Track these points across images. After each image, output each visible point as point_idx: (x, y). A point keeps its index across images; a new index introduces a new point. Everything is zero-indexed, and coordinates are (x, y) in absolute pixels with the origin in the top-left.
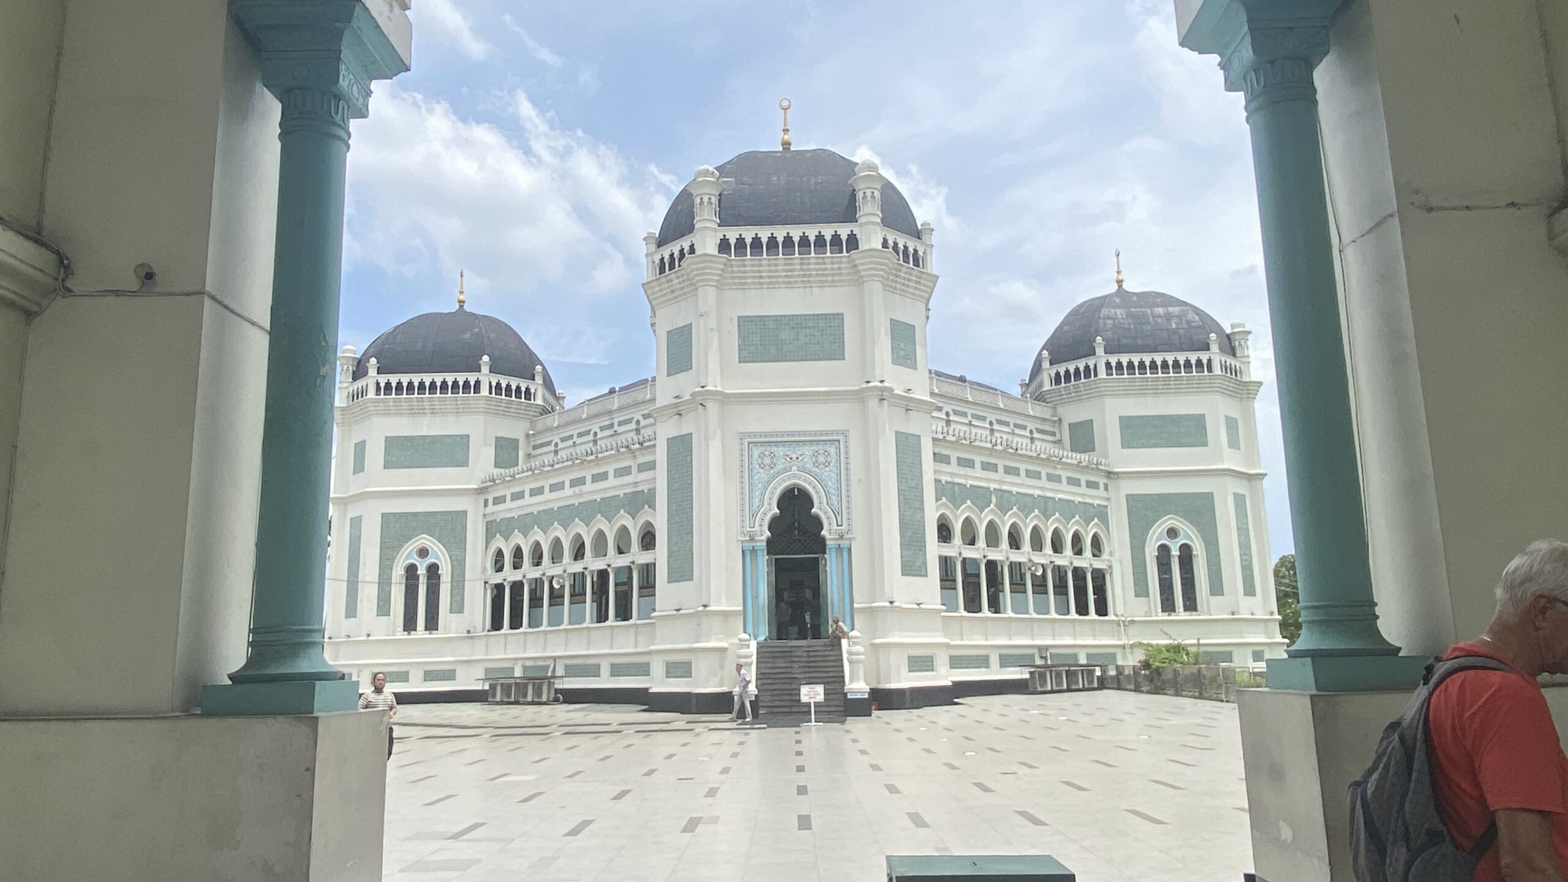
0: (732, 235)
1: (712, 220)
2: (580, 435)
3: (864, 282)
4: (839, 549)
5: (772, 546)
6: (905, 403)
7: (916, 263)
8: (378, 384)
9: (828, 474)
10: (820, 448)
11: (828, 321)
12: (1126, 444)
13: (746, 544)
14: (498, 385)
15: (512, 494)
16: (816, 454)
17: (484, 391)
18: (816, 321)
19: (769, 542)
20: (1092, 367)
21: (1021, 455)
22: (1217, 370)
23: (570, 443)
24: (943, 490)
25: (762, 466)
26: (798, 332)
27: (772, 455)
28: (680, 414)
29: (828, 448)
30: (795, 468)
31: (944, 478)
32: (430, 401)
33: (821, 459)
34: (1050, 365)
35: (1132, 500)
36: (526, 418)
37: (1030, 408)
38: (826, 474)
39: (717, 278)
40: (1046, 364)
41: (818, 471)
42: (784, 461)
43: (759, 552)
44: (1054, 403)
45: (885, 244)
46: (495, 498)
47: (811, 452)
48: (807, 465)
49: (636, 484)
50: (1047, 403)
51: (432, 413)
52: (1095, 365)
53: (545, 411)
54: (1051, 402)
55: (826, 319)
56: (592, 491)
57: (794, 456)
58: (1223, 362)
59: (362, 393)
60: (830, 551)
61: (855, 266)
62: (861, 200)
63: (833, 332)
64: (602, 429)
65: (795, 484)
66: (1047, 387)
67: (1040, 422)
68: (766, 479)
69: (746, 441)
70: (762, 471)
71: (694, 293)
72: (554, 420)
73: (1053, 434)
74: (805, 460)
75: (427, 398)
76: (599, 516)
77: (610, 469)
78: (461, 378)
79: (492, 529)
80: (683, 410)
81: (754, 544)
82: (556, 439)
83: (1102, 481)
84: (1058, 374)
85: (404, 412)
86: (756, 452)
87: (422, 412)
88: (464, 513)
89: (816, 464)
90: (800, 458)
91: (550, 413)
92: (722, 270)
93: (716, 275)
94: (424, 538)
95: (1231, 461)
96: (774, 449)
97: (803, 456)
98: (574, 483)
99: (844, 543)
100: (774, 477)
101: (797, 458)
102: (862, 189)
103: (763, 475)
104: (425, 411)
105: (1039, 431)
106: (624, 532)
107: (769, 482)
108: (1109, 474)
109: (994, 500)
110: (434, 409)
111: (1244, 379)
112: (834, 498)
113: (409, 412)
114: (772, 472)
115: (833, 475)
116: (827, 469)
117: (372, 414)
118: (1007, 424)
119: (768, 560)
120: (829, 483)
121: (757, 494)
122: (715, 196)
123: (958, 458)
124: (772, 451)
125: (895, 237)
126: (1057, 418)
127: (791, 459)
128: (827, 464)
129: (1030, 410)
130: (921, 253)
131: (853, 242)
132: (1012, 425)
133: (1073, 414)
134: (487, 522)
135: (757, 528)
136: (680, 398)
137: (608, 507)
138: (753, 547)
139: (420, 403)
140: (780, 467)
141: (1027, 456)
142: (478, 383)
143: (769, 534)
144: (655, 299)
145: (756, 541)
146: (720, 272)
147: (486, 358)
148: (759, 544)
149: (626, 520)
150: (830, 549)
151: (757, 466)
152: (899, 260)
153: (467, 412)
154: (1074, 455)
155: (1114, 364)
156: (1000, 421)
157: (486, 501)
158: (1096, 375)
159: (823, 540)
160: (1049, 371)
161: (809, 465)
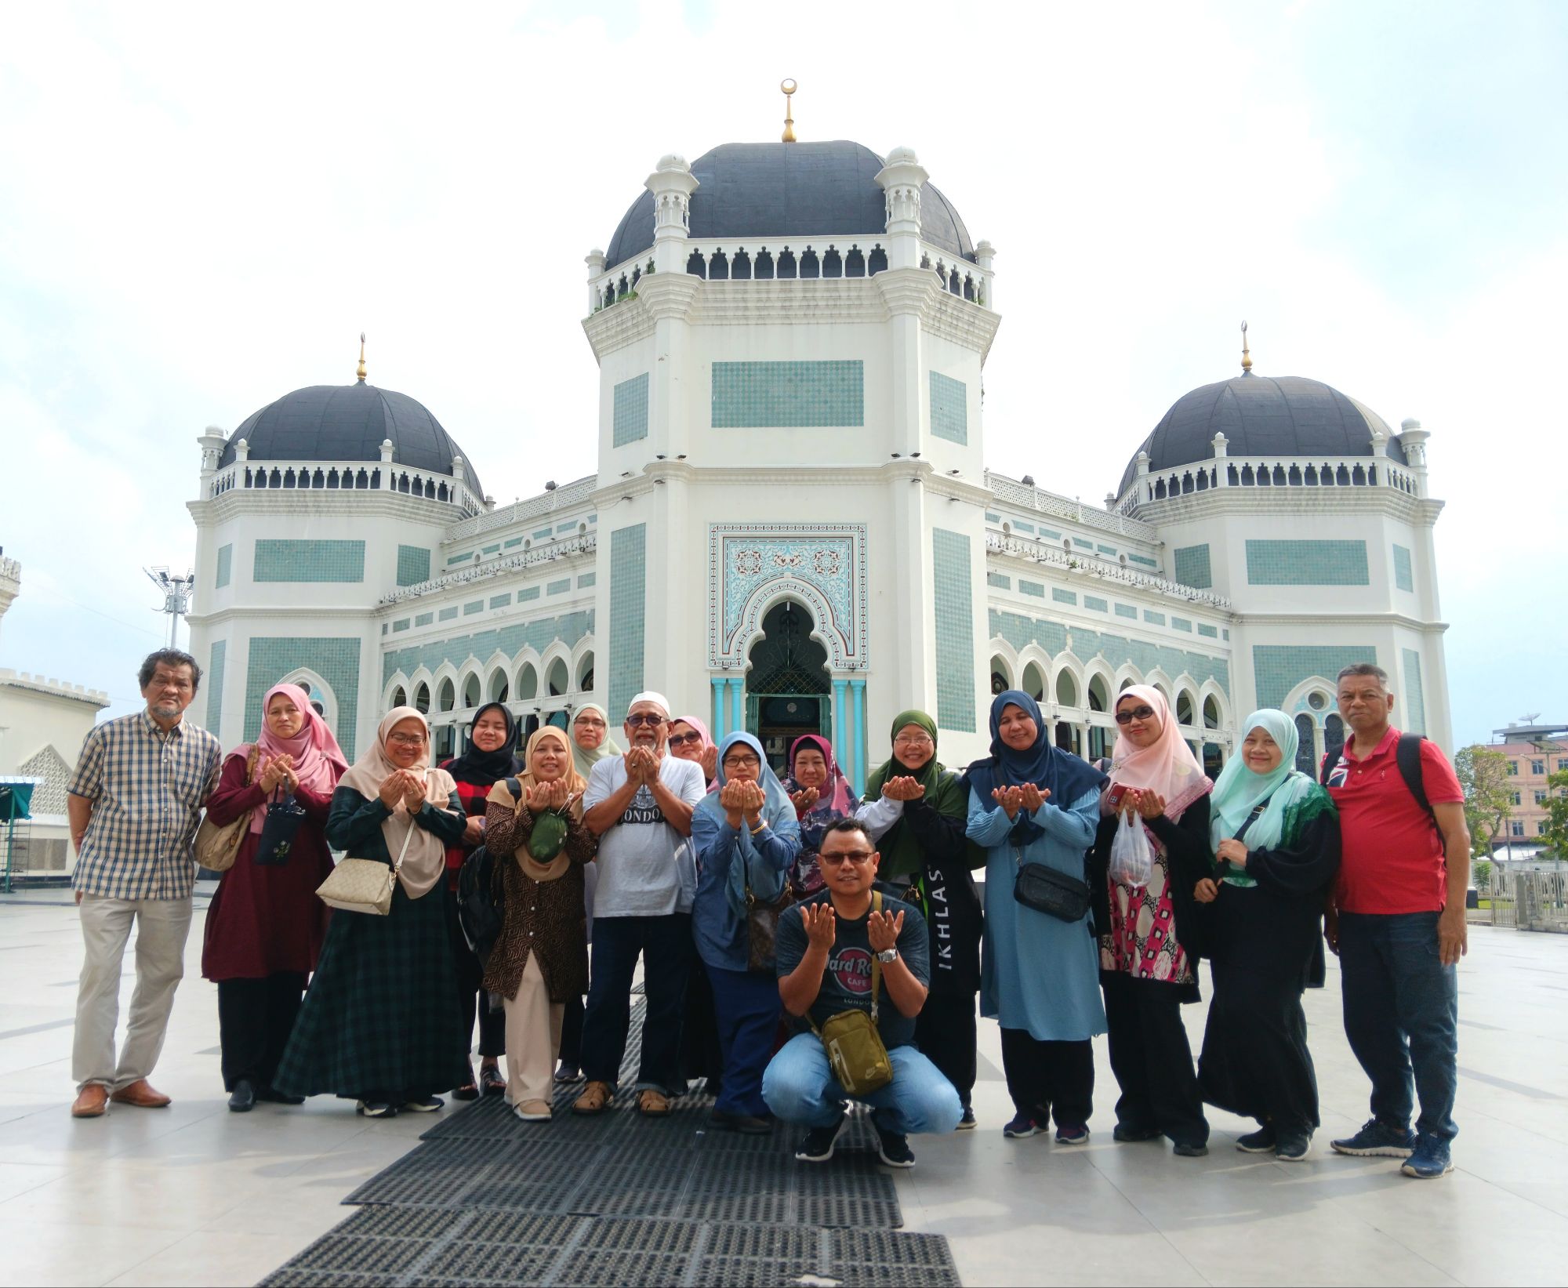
0: (707, 249)
1: (678, 228)
2: (509, 544)
3: (892, 316)
4: (849, 686)
5: (754, 682)
6: (948, 490)
7: (969, 294)
8: (248, 472)
9: (836, 584)
10: (825, 547)
11: (840, 371)
12: (1255, 578)
13: (714, 676)
14: (404, 478)
15: (417, 617)
16: (818, 556)
17: (385, 482)
18: (822, 372)
19: (750, 675)
20: (1209, 473)
21: (1110, 583)
22: (1383, 480)
23: (495, 555)
24: (999, 622)
25: (741, 569)
26: (796, 386)
27: (757, 555)
28: (629, 498)
29: (836, 548)
30: (788, 574)
31: (1001, 608)
32: (314, 496)
33: (826, 562)
34: (1150, 470)
35: (1262, 654)
36: (440, 524)
37: (1121, 524)
38: (832, 583)
39: (683, 308)
40: (1143, 469)
41: (821, 579)
42: (773, 563)
43: (735, 687)
44: (1155, 522)
45: (925, 263)
46: (395, 623)
47: (813, 553)
48: (806, 571)
49: (575, 602)
50: (1145, 521)
51: (317, 512)
52: (1214, 471)
53: (467, 514)
54: (1149, 521)
55: (837, 369)
56: (519, 613)
57: (788, 558)
58: (1391, 472)
59: (229, 483)
60: (836, 691)
61: (882, 293)
62: (892, 202)
63: (846, 388)
64: (537, 536)
65: (789, 598)
66: (1144, 499)
67: (1134, 546)
68: (747, 587)
69: (720, 536)
70: (741, 576)
71: (651, 332)
72: (476, 526)
73: (1152, 563)
74: (803, 563)
75: (310, 491)
76: (527, 645)
77: (543, 583)
78: (355, 468)
79: (391, 663)
80: (634, 492)
81: (727, 676)
82: (478, 550)
83: (1220, 626)
84: (1160, 483)
85: (281, 509)
86: (734, 550)
87: (305, 510)
88: (357, 642)
89: (819, 570)
90: (796, 562)
91: (471, 516)
92: (692, 297)
93: (682, 303)
94: (306, 672)
95: (1400, 604)
96: (760, 547)
97: (800, 558)
98: (497, 602)
99: (856, 679)
100: (758, 586)
101: (792, 561)
102: (894, 186)
103: (744, 583)
104: (309, 509)
105: (1133, 558)
106: (559, 666)
107: (751, 592)
108: (1232, 616)
109: (1070, 641)
110: (319, 506)
111: (1419, 498)
112: (843, 617)
113: (287, 509)
114: (755, 578)
115: (842, 585)
116: (834, 576)
117: (239, 511)
118: (1089, 545)
119: (747, 699)
120: (837, 596)
121: (734, 608)
122: (685, 195)
123: (1021, 582)
124: (756, 549)
125: (940, 256)
126: (1158, 542)
127: (783, 561)
128: (834, 570)
129: (1121, 529)
130: (976, 282)
131: (879, 260)
132: (1095, 548)
133: (1183, 534)
134: (386, 654)
135: (733, 654)
136: (630, 476)
137: (538, 633)
138: (727, 680)
139: (302, 499)
140: (767, 571)
141: (1119, 585)
142: (377, 474)
143: (749, 663)
144: (598, 342)
145: (731, 672)
146: (688, 300)
147: (388, 442)
148: (735, 676)
149: (562, 651)
150: (835, 686)
151: (735, 570)
152: (944, 288)
153: (362, 512)
154: (1183, 588)
155: (1239, 470)
156: (1080, 540)
157: (385, 627)
158: (1214, 484)
159: (827, 674)
160: (1147, 479)
161: (808, 571)
